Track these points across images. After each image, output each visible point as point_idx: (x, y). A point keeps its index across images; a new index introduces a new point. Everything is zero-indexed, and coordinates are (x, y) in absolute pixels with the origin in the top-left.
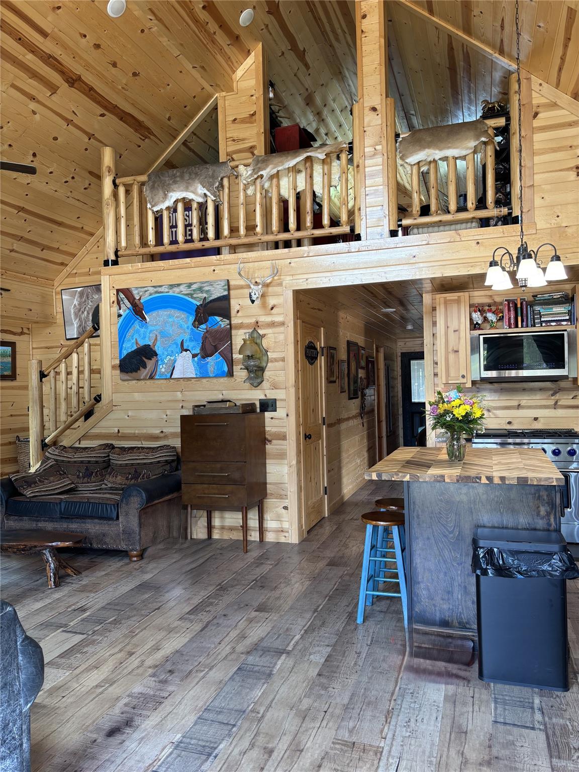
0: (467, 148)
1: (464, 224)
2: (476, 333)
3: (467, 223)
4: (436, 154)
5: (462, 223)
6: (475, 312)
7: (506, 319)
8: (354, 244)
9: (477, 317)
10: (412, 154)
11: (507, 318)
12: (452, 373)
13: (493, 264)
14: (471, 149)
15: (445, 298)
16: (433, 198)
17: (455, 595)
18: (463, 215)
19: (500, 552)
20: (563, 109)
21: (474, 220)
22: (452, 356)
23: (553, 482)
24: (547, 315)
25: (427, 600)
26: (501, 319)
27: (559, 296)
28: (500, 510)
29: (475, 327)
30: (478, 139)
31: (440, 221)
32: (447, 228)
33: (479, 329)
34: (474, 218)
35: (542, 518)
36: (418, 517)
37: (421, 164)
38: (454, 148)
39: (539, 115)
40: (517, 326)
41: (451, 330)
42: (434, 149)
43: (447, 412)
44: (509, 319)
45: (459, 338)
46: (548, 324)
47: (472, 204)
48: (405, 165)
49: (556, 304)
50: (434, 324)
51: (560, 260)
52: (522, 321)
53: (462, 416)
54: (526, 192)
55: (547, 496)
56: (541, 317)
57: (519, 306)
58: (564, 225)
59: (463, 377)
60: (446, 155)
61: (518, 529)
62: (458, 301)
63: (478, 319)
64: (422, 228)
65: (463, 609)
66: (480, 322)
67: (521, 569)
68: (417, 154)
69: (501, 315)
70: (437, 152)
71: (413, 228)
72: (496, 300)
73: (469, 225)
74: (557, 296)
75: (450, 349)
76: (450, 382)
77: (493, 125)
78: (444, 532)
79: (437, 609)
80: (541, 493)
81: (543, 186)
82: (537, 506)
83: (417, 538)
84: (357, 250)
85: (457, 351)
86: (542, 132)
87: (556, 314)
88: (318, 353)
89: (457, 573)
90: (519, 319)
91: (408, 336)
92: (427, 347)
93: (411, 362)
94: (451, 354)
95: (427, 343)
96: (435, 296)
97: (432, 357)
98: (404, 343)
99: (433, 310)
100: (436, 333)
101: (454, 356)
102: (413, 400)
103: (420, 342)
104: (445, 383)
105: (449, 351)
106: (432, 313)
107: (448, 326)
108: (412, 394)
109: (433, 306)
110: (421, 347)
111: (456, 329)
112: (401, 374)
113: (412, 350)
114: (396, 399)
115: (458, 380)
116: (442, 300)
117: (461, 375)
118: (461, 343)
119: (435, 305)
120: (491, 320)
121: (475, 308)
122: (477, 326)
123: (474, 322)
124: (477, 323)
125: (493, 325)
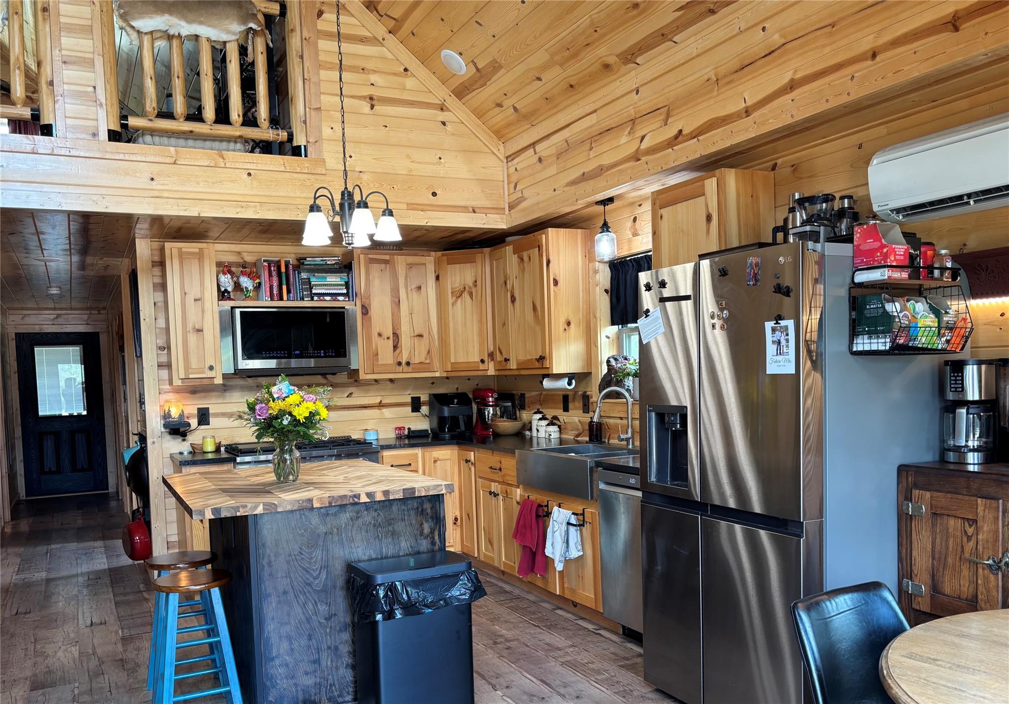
0: (228, 32)
1: (224, 144)
2: (227, 305)
3: (229, 141)
4: (183, 27)
5: (222, 141)
6: (224, 274)
7: (265, 288)
8: (40, 140)
9: (227, 282)
10: (142, 15)
11: (268, 286)
12: (194, 364)
13: (314, 208)
14: (234, 34)
15: (180, 249)
16: (178, 94)
17: (324, 663)
18: (223, 130)
19: (403, 585)
20: (353, 16)
21: (239, 140)
22: (192, 338)
23: (442, 490)
24: (320, 285)
25: (285, 681)
26: (258, 287)
27: (334, 262)
28: (378, 536)
29: (223, 296)
30: (244, 23)
31: (191, 132)
32: (199, 143)
33: (229, 299)
34: (240, 137)
35: (426, 538)
36: (270, 564)
37: (155, 35)
38: (210, 26)
39: (324, 15)
40: (281, 299)
41: (190, 299)
42: (180, 19)
43: (282, 413)
44: (271, 287)
45: (203, 311)
46: (322, 298)
47: (239, 116)
48: (128, 29)
49: (331, 272)
50: (162, 286)
51: (392, 215)
52: (289, 292)
53: (305, 418)
54: (313, 116)
55: (431, 508)
56: (311, 288)
57: (283, 270)
58: (358, 169)
59: (211, 368)
60: (198, 34)
61: (399, 556)
62: (200, 256)
63: (227, 284)
64: (159, 136)
65: (333, 680)
66: (230, 289)
67: (427, 601)
68: (151, 18)
69: (258, 281)
70: (183, 23)
71: (143, 135)
72: (245, 260)
73: (232, 145)
74: (331, 261)
75: (190, 327)
76: (191, 376)
77: (263, 10)
78: (308, 579)
79: (299, 689)
80: (425, 506)
81: (332, 112)
82: (420, 523)
83: (269, 595)
84: (49, 152)
85: (200, 331)
86: (329, 40)
87: (330, 285)
89: (326, 632)
90: (284, 287)
91: (30, 306)
92: (146, 322)
93: (37, 350)
94: (191, 334)
95: (145, 316)
96: (156, 245)
97: (154, 338)
98: (21, 316)
99: (153, 266)
100: (159, 302)
101: (195, 337)
102: (41, 413)
103: (52, 317)
104: (184, 377)
105: (188, 330)
106: (151, 271)
107: (186, 291)
108: (39, 403)
109: (154, 260)
110: (53, 324)
111: (198, 296)
112: (16, 370)
113: (37, 329)
114: (11, 412)
115: (203, 372)
116: (175, 252)
117: (207, 366)
118: (206, 319)
119: (157, 258)
120: (246, 287)
121: (224, 268)
122: (226, 294)
123: (223, 289)
124: (226, 291)
125: (248, 295)
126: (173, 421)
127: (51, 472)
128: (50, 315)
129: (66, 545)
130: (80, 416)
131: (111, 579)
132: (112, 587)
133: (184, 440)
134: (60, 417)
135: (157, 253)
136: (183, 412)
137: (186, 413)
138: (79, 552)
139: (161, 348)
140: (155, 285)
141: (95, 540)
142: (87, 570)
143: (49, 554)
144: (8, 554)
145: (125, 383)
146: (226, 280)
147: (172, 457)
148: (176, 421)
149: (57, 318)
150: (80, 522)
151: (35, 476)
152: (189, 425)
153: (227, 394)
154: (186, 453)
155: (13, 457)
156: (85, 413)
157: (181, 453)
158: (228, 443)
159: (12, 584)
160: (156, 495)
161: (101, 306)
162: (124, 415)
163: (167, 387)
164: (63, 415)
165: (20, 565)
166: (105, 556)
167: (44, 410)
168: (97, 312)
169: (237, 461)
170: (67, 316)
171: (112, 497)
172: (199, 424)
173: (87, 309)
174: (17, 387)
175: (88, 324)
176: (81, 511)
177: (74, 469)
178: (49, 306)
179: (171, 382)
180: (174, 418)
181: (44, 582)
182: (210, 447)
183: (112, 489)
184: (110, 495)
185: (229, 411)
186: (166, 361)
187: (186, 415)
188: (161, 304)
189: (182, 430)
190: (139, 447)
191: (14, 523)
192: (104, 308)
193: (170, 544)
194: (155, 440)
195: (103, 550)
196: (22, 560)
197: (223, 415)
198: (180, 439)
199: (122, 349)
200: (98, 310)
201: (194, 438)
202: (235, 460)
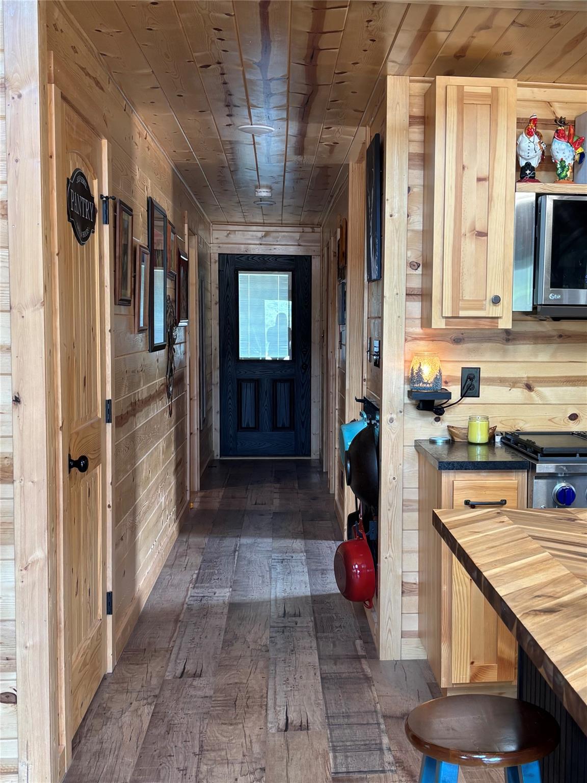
2: (530, 190)
12: (469, 292)
15: (460, 88)
22: (469, 246)
26: (581, 160)
41: (470, 177)
45: (490, 199)
50: (423, 160)
59: (495, 300)
62: (493, 101)
63: (532, 154)
66: (535, 163)
69: (580, 150)
72: (558, 116)
75: (466, 227)
76: (462, 313)
85: (482, 234)
88: (95, 211)
91: (237, 220)
92: (392, 220)
93: (242, 276)
94: (468, 240)
95: (392, 209)
96: (418, 88)
97: (403, 249)
98: (225, 233)
99: (411, 124)
100: (415, 186)
101: (473, 246)
102: (243, 355)
103: (260, 234)
104: (450, 315)
105: (463, 231)
106: (408, 132)
107: (465, 164)
108: (240, 342)
109: (412, 114)
110: (261, 244)
111: (484, 174)
112: (218, 300)
113: (242, 250)
114: (209, 352)
115: (481, 308)
116: (452, 94)
117: (490, 296)
118: (493, 215)
119: (417, 111)
120: (562, 161)
121: (528, 126)
122: (528, 172)
123: (523, 163)
124: (528, 165)
125: (564, 174)
126: (425, 389)
127: (248, 429)
128: (256, 233)
129: (259, 540)
130: (281, 361)
131: (315, 618)
132: (317, 638)
133: (437, 420)
134: (264, 361)
135: (419, 101)
136: (440, 374)
137: (445, 374)
138: (274, 556)
139: (413, 265)
140: (411, 157)
141: (295, 536)
142: (283, 594)
143: (237, 554)
144: (189, 547)
145: (343, 322)
146: (532, 145)
147: (418, 445)
148: (428, 389)
149: (265, 236)
150: (277, 504)
151: (231, 432)
152: (448, 395)
153: (510, 347)
154: (440, 442)
155: (209, 408)
156: (287, 358)
157: (433, 442)
158: (508, 430)
159: (185, 606)
160: (390, 505)
161: (316, 221)
162: (337, 366)
163: (417, 330)
164: (266, 359)
165: (200, 569)
166: (306, 570)
167: (245, 353)
168: (310, 230)
169: (538, 471)
170: (277, 234)
171: (315, 467)
172: (463, 396)
173: (301, 225)
174: (218, 322)
175: (299, 245)
176: (278, 485)
177: (275, 428)
178: (258, 221)
179: (426, 321)
180: (427, 383)
181: (226, 611)
182: (479, 435)
183: (314, 456)
184: (313, 465)
185: (512, 376)
186: (420, 286)
187: (444, 378)
188: (418, 190)
189: (437, 402)
190: (366, 425)
191: (202, 494)
192: (319, 225)
193: (405, 587)
194: (394, 416)
195: (303, 556)
196: (204, 561)
197: (502, 381)
198: (431, 417)
199: (342, 273)
200: (312, 228)
201: (455, 417)
202: (534, 467)
